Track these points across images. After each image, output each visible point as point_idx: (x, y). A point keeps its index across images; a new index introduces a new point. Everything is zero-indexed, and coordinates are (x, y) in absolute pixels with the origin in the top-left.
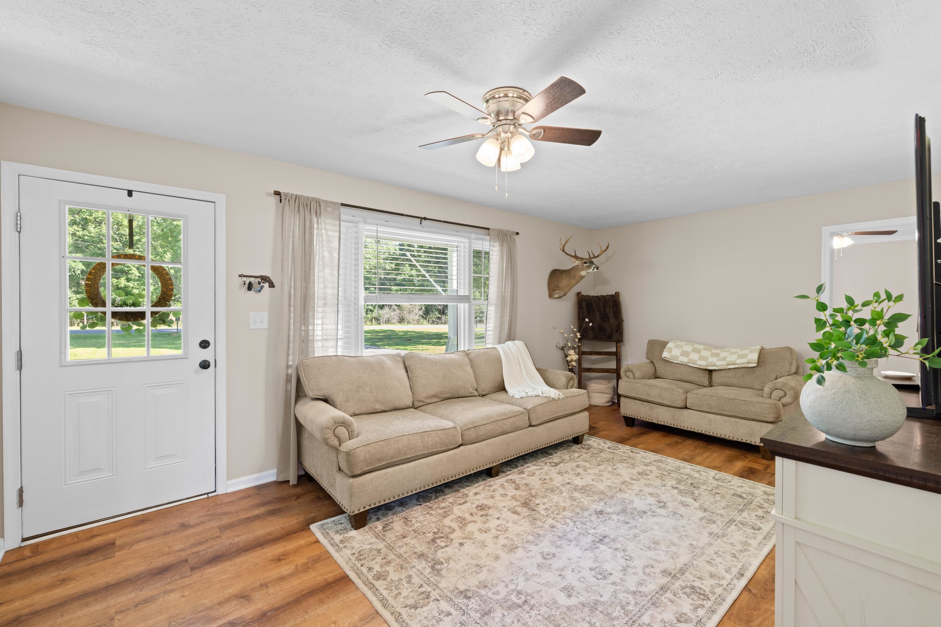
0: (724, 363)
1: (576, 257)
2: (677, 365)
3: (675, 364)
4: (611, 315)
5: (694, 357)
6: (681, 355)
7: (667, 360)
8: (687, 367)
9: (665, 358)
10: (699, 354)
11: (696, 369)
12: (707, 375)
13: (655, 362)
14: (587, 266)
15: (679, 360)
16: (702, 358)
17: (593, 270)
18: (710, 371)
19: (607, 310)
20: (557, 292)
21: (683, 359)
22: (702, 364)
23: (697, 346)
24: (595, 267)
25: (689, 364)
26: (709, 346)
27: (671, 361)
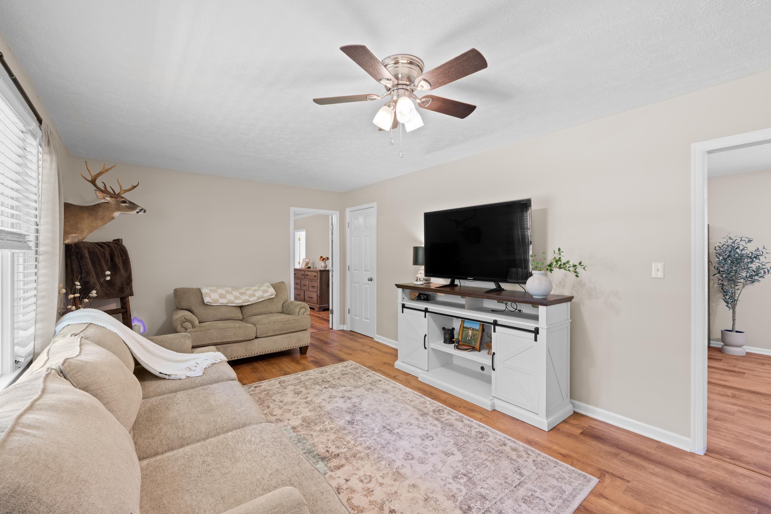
0: (256, 298)
1: (105, 191)
2: (217, 307)
3: (215, 307)
4: (121, 266)
5: (230, 297)
6: (220, 298)
7: (209, 304)
8: (226, 307)
9: (207, 303)
10: (232, 294)
11: (233, 307)
12: (239, 310)
13: (194, 309)
14: (126, 206)
15: (220, 302)
16: (236, 298)
17: (138, 212)
18: (241, 307)
19: (117, 260)
20: (73, 235)
21: (223, 301)
22: (239, 302)
23: (226, 289)
24: (141, 210)
25: (228, 305)
26: (236, 288)
27: (212, 304)
